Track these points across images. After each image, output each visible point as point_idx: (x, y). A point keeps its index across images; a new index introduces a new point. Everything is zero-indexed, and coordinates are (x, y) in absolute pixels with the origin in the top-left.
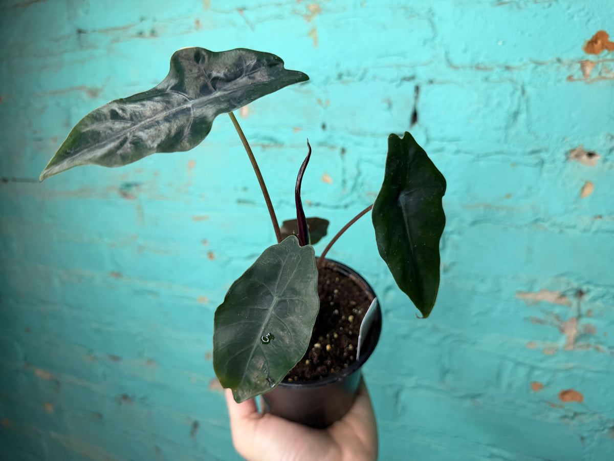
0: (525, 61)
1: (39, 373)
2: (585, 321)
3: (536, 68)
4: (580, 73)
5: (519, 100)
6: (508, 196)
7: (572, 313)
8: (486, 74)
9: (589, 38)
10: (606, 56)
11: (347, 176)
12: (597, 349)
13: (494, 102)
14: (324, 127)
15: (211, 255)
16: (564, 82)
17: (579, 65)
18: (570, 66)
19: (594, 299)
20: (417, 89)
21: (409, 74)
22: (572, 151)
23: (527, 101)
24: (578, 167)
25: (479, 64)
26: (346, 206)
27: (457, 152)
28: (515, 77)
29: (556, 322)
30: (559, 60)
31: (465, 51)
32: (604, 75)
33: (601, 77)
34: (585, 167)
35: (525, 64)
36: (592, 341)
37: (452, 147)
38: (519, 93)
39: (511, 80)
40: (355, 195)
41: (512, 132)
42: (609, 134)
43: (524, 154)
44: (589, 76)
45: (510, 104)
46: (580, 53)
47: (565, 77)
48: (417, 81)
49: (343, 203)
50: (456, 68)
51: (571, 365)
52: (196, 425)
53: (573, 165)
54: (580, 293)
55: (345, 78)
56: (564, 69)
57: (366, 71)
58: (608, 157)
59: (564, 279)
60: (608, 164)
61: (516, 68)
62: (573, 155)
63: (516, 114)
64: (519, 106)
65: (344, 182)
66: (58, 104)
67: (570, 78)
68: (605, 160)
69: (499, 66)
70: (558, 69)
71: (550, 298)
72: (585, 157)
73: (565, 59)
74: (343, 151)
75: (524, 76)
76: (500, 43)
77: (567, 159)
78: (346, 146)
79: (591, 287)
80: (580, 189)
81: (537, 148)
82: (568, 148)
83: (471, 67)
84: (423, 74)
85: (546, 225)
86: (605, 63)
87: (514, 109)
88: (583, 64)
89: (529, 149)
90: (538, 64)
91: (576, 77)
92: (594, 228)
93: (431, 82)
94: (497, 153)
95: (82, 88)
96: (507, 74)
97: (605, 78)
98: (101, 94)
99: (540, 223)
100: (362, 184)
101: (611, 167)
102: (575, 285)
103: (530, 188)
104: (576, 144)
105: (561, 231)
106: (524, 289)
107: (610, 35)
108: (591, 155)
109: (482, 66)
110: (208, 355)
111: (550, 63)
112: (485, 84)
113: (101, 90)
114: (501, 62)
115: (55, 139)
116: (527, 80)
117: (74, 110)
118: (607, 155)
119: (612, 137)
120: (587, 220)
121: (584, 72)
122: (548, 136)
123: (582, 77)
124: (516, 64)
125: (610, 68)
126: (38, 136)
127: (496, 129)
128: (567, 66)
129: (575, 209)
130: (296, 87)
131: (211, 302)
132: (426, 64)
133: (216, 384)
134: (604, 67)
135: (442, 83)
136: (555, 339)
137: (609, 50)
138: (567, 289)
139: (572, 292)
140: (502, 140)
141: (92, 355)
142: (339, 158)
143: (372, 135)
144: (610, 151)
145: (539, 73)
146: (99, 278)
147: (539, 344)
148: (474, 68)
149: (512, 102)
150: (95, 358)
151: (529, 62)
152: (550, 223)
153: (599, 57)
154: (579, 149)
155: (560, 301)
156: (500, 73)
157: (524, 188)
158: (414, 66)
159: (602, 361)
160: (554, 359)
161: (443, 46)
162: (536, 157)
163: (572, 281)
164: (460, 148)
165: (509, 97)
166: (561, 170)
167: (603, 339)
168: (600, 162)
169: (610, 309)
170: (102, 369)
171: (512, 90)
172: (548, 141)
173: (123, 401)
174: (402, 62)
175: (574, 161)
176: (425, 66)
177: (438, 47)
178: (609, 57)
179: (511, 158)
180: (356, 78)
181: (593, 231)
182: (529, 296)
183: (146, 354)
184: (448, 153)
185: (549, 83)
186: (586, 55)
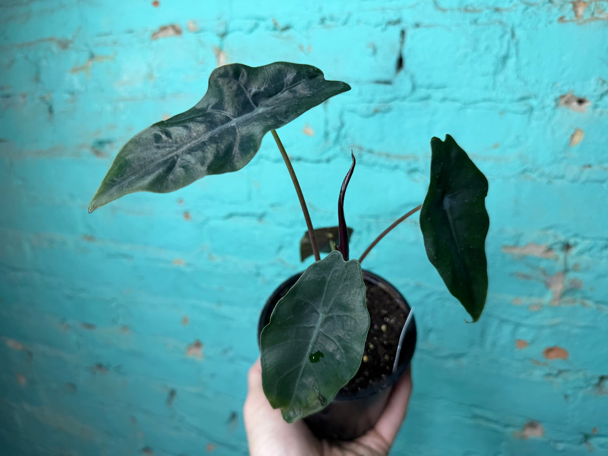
0: (515, 2)
1: (11, 343)
2: (571, 275)
3: (526, 9)
4: (573, 14)
5: (509, 43)
6: (496, 146)
7: (559, 266)
8: (475, 16)
11: (330, 128)
12: (584, 305)
13: (482, 47)
15: (187, 215)
16: (555, 23)
17: (571, 6)
18: (562, 7)
19: (581, 253)
20: (403, 33)
21: (395, 18)
22: (562, 97)
23: (517, 44)
24: (568, 113)
25: (467, 6)
26: (328, 161)
27: (444, 99)
28: (505, 19)
29: (543, 277)
30: (551, 1)
32: (596, 15)
33: (594, 18)
34: (574, 114)
35: (515, 5)
36: (578, 296)
37: (438, 94)
38: (508, 36)
39: (501, 23)
40: (338, 148)
41: (501, 78)
42: (600, 79)
43: (512, 101)
44: (581, 16)
45: (499, 49)
47: (556, 19)
48: (403, 25)
49: (325, 157)
50: (444, 10)
51: (556, 321)
52: (173, 393)
53: (562, 112)
54: (567, 247)
55: (328, 22)
56: (555, 10)
57: (349, 15)
58: (599, 103)
59: (551, 232)
60: (599, 110)
61: (507, 10)
62: (563, 101)
63: (505, 58)
64: (509, 49)
65: (327, 134)
66: (26, 58)
67: (561, 19)
68: (596, 106)
69: (488, 8)
70: (549, 10)
71: (537, 252)
72: (575, 104)
75: (514, 17)
77: (557, 105)
79: (578, 240)
80: (569, 136)
81: (526, 94)
82: (558, 94)
83: (459, 9)
84: (408, 18)
85: (534, 176)
86: (597, 3)
87: (503, 53)
88: (575, 5)
89: (518, 95)
90: (529, 5)
91: (567, 18)
92: (583, 178)
93: (417, 25)
94: (485, 100)
95: (51, 39)
96: (496, 16)
97: (597, 19)
98: (71, 45)
99: (528, 174)
100: (345, 137)
101: (602, 113)
102: (562, 238)
103: (518, 137)
104: (566, 89)
105: (549, 182)
106: (511, 243)
108: (581, 101)
109: (470, 8)
110: (185, 321)
111: (541, 4)
112: (473, 27)
113: (72, 42)
114: (490, 4)
115: (24, 96)
116: (517, 22)
117: (44, 63)
118: (597, 101)
119: (604, 82)
120: (575, 169)
121: (576, 13)
122: (537, 81)
123: (574, 18)
124: (506, 5)
125: (603, 8)
126: (7, 92)
127: (484, 75)
128: (558, 7)
129: (564, 158)
130: (277, 33)
131: (188, 265)
132: (413, 7)
133: (194, 351)
134: (597, 7)
135: (429, 26)
136: (541, 295)
138: (554, 243)
139: (559, 246)
140: (490, 86)
141: (65, 324)
142: (322, 109)
143: (356, 83)
144: (602, 96)
145: (530, 14)
146: (71, 243)
147: (525, 301)
148: (463, 10)
149: (502, 45)
150: (68, 326)
151: (519, 3)
152: (538, 173)
154: (569, 95)
155: (547, 255)
156: (489, 15)
157: (512, 137)
158: (400, 9)
159: (588, 316)
160: (540, 316)
162: (525, 104)
163: (559, 233)
164: (447, 96)
165: (498, 41)
166: (550, 117)
167: (589, 294)
168: (590, 108)
169: (597, 262)
170: (75, 338)
171: (502, 33)
172: (538, 87)
173: (98, 371)
174: (388, 5)
175: (563, 108)
176: (411, 9)
179: (499, 105)
180: (340, 23)
181: (581, 181)
182: (515, 251)
183: (120, 321)
184: (435, 100)
185: (540, 25)
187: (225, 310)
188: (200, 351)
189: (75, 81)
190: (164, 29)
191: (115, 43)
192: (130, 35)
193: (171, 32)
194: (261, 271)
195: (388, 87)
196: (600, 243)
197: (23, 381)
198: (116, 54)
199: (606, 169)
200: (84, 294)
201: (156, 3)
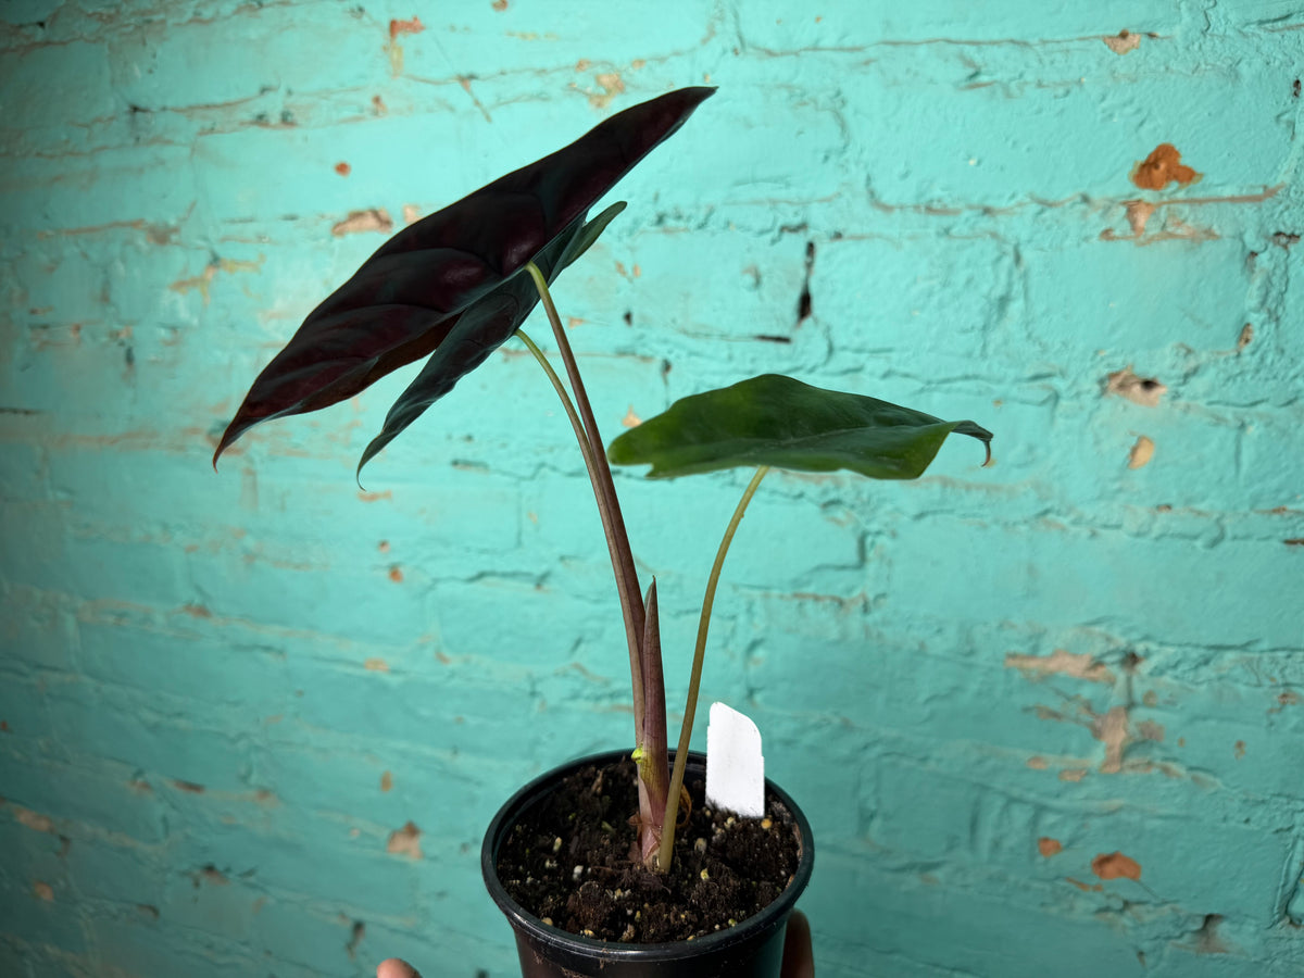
0: (1020, 197)
1: (25, 817)
2: (1141, 714)
3: (1042, 212)
4: (1126, 225)
5: (1010, 274)
7: (1117, 698)
8: (946, 221)
9: (1143, 158)
10: (1174, 192)
12: (1166, 770)
13: (960, 278)
14: (628, 317)
15: (395, 573)
16: (1095, 240)
17: (1123, 210)
18: (1107, 210)
19: (1158, 672)
20: (811, 248)
21: (796, 221)
22: (1112, 376)
23: (1025, 276)
24: (1125, 408)
25: (932, 201)
27: (889, 374)
28: (1001, 229)
29: (1086, 717)
30: (1086, 199)
31: (905, 175)
32: (1170, 229)
33: (1166, 235)
34: (1135, 410)
35: (1020, 204)
36: (1157, 753)
37: (877, 364)
38: (1008, 261)
39: (994, 235)
41: (996, 337)
42: (1182, 345)
43: (1018, 380)
44: (1143, 230)
45: (992, 283)
46: (1125, 187)
47: (1097, 232)
48: (811, 234)
50: (887, 209)
51: (1116, 803)
52: (358, 927)
53: (1112, 405)
54: (1131, 659)
55: (670, 223)
56: (1094, 217)
57: (711, 211)
58: (1182, 389)
59: (1097, 629)
60: (1182, 402)
61: (1003, 211)
62: (1114, 384)
63: (1004, 301)
64: (1010, 285)
66: (85, 256)
67: (1107, 234)
68: (1176, 396)
69: (971, 207)
70: (1084, 214)
71: (1073, 667)
72: (1137, 389)
73: (1095, 195)
74: (667, 367)
75: (1018, 227)
76: (973, 162)
77: (1104, 391)
78: (671, 358)
79: (1153, 647)
80: (1127, 451)
81: (1045, 370)
82: (1105, 371)
83: (917, 208)
84: (821, 220)
85: (1064, 521)
86: (1172, 206)
87: (999, 291)
88: (1132, 208)
89: (1029, 373)
90: (1046, 204)
91: (1117, 233)
92: (1156, 530)
93: (838, 236)
94: (966, 378)
95: (135, 224)
96: (986, 223)
97: (1172, 236)
98: (174, 237)
99: (1051, 517)
101: (1187, 409)
102: (1122, 642)
103: (1031, 449)
104: (1118, 363)
105: (1094, 535)
106: (1023, 650)
107: (1182, 152)
108: (1148, 384)
109: (936, 205)
110: (386, 783)
111: (1068, 204)
112: (943, 242)
113: (176, 230)
114: (975, 200)
115: (78, 328)
116: (1024, 236)
117: (120, 268)
118: (1180, 385)
119: (1189, 351)
120: (1143, 513)
121: (1133, 223)
122: (1064, 344)
123: (1130, 233)
124: (1003, 204)
125: (1182, 217)
126: (41, 319)
127: (964, 331)
128: (1100, 211)
129: (1120, 490)
131: (394, 672)
132: (828, 200)
133: (402, 843)
134: (1172, 215)
135: (859, 238)
136: (1084, 751)
137: (1181, 181)
138: (1106, 651)
139: (1115, 658)
140: (977, 352)
141: (140, 780)
142: (659, 380)
143: (724, 336)
144: (1186, 377)
145: (1048, 223)
146: (159, 619)
147: (1053, 762)
148: (923, 209)
149: (997, 278)
150: (146, 786)
151: (1028, 200)
152: (1072, 517)
153: (1162, 195)
154: (1125, 373)
155: (1093, 674)
156: (973, 220)
157: (1020, 448)
158: (805, 204)
159: (1176, 795)
160: (1084, 792)
161: (862, 165)
162: (1044, 387)
163: (1116, 633)
164: (894, 367)
165: (989, 269)
166: (1091, 414)
167: (1177, 752)
168: (1166, 399)
169: (1191, 691)
170: (160, 810)
171: (996, 254)
172: (1067, 356)
173: (205, 880)
174: (782, 194)
175: (1115, 396)
176: (826, 204)
177: (852, 167)
178: (1181, 195)
179: (994, 387)
180: (693, 224)
181: (1154, 535)
182: (1032, 664)
183: (254, 779)
184: (872, 374)
185: (1068, 243)
186: (1137, 190)
187: (466, 763)
188: (415, 844)
189: (182, 306)
190: (356, 216)
191: (260, 238)
192: (290, 224)
193: (371, 221)
194: (539, 688)
195: (783, 347)
196: (1195, 654)
197: (47, 895)
198: (262, 257)
199: (1200, 513)
200: (182, 723)
201: (342, 168)
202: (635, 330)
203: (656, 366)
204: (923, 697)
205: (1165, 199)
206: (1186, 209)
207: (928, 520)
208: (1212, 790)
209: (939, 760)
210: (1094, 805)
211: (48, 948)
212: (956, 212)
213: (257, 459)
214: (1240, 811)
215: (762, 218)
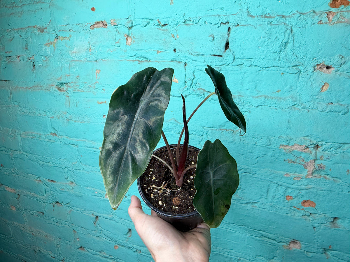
0: (293, 12)
1: (8, 189)
2: (318, 162)
3: (300, 16)
4: (326, 19)
5: (289, 35)
6: (278, 91)
7: (312, 157)
8: (270, 20)
10: (343, 8)
11: (187, 79)
12: (325, 177)
13: (274, 37)
14: (175, 50)
16: (316, 24)
17: (326, 14)
18: (321, 15)
19: (325, 150)
21: (225, 21)
23: (293, 35)
24: (321, 74)
25: (266, 14)
26: (186, 96)
27: (251, 65)
28: (287, 22)
29: (302, 163)
30: (314, 12)
31: (259, 6)
32: (340, 20)
33: (339, 22)
34: (325, 74)
35: (293, 14)
36: (322, 172)
37: (248, 63)
38: (289, 31)
39: (285, 24)
40: (191, 89)
41: (283, 54)
42: (341, 55)
44: (331, 20)
45: (283, 39)
46: (327, 7)
47: (317, 22)
48: (230, 25)
49: (184, 94)
50: (253, 17)
51: (310, 186)
52: (97, 217)
53: (317, 74)
54: (317, 146)
55: (188, 22)
56: (316, 17)
57: (200, 18)
58: (339, 68)
59: (307, 138)
60: (339, 72)
61: (288, 17)
62: (318, 67)
63: (286, 43)
64: (289, 38)
65: (185, 82)
66: (20, 36)
67: (320, 22)
68: (337, 71)
69: (278, 16)
70: (313, 16)
71: (300, 149)
72: (325, 69)
73: (317, 11)
74: (186, 64)
75: (293, 21)
76: (280, 2)
77: (315, 70)
78: (187, 62)
79: (324, 143)
80: (321, 87)
81: (298, 64)
82: (316, 64)
83: (262, 16)
84: (233, 21)
85: (300, 107)
86: (342, 13)
87: (285, 41)
88: (328, 14)
89: (292, 65)
90: (302, 14)
91: (323, 22)
93: (238, 25)
94: (274, 66)
95: (34, 27)
96: (283, 20)
97: (341, 22)
98: (45, 30)
99: (296, 106)
100: (196, 83)
101: (340, 74)
102: (315, 142)
103: (291, 87)
104: (320, 61)
105: (308, 111)
106: (285, 144)
109: (268, 16)
111: (309, 13)
112: (269, 26)
113: (46, 28)
114: (279, 14)
115: (19, 57)
116: (294, 24)
117: (30, 39)
119: (343, 57)
120: (324, 105)
121: (329, 18)
122: (304, 56)
123: (327, 21)
124: (288, 14)
125: (345, 16)
126: (9, 54)
127: (274, 53)
128: (318, 15)
129: (317, 98)
130: (160, 27)
134: (341, 15)
135: (244, 25)
136: (301, 172)
137: (344, 5)
138: (310, 144)
139: (313, 146)
140: (278, 59)
141: (38, 179)
142: (184, 68)
143: (202, 55)
144: (341, 64)
145: (302, 19)
146: (44, 137)
147: (292, 175)
148: (264, 16)
149: (285, 36)
150: (40, 180)
151: (297, 12)
152: (302, 106)
153: (338, 10)
154: (322, 64)
155: (305, 151)
156: (279, 19)
157: (288, 86)
158: (228, 16)
159: (328, 184)
160: (300, 183)
161: (246, 3)
162: (296, 69)
163: (313, 139)
164: (253, 63)
165: (283, 34)
166: (310, 76)
167: (329, 172)
168: (334, 71)
169: (334, 155)
170: (44, 187)
171: (286, 29)
172: (304, 59)
173: (56, 205)
174: (222, 13)
175: (318, 71)
176: (235, 15)
177: (243, 4)
178: (344, 9)
179: (282, 69)
180: (195, 22)
181: (327, 111)
182: (288, 148)
183: (69, 179)
184: (246, 66)
185: (308, 25)
186: (331, 8)
189: (48, 50)
190: (97, 23)
191: (70, 30)
192: (78, 26)
193: (101, 25)
195: (220, 58)
196: (336, 145)
197: (14, 209)
198: (71, 35)
199: (342, 105)
200: (50, 164)
201: (93, 9)
202: (177, 54)
203: (183, 64)
204: (255, 157)
205: (339, 11)
206: (346, 13)
207: (260, 107)
208: (339, 183)
209: (258, 174)
210: (303, 187)
211: (15, 223)
212: (274, 17)
213: (69, 92)
214: (347, 189)
215: (216, 20)
